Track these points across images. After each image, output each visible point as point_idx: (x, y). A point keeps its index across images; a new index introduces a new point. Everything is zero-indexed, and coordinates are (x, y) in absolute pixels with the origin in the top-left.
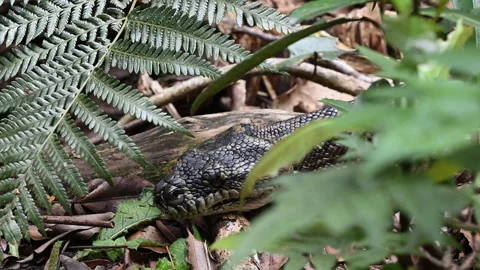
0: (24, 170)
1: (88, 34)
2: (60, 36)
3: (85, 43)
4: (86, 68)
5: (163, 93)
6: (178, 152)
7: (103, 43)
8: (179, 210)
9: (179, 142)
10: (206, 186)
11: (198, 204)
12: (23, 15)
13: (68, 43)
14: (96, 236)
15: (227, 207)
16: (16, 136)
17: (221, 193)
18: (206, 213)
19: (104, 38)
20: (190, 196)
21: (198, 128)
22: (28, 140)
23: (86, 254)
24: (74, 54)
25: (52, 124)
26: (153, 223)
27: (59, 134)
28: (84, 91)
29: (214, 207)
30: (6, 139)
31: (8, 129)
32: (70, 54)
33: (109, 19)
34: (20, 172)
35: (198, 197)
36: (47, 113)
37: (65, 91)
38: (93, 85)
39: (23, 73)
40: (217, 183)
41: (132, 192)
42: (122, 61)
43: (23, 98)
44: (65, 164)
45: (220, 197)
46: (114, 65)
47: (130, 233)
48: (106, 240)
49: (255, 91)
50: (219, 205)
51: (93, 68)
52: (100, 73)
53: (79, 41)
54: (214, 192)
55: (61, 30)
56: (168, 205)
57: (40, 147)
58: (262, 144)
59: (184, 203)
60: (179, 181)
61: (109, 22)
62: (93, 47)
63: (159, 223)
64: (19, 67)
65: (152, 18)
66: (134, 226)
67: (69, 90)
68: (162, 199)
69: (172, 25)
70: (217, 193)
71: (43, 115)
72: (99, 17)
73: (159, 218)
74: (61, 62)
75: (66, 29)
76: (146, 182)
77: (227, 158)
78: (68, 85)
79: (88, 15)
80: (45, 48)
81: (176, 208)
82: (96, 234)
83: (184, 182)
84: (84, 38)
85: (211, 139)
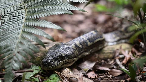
1: (16, 14)
10: (59, 59)
11: (58, 64)
17: (63, 61)
20: (55, 62)
24: (13, 18)
25: (18, 35)
34: (13, 49)
35: (57, 62)
45: (63, 62)
54: (61, 61)
55: (6, 14)
56: (49, 66)
57: (17, 41)
59: (54, 64)
60: (50, 58)
61: (21, 10)
70: (62, 61)
72: (18, 9)
78: (17, 25)
83: (52, 59)
84: (15, 15)
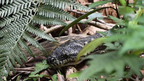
0: (8, 55)
1: (26, 13)
2: (18, 14)
3: (25, 16)
4: (26, 23)
5: (48, 30)
6: (53, 48)
7: (31, 16)
8: (55, 65)
9: (54, 45)
10: (62, 58)
11: (60, 63)
12: (6, 8)
13: (20, 16)
14: (29, 74)
15: (69, 64)
16: (6, 44)
17: (67, 60)
18: (62, 66)
19: (31, 14)
20: (58, 61)
21: (59, 41)
22: (9, 46)
23: (27, 79)
24: (22, 19)
25: (16, 41)
26: (46, 69)
27: (19, 44)
28: (25, 30)
29: (65, 64)
30: (3, 45)
31: (3, 42)
32: (21, 19)
33: (32, 8)
34: (7, 55)
35: (60, 61)
36: (14, 37)
37: (20, 31)
38: (28, 29)
39: (7, 25)
40: (66, 57)
41: (40, 60)
42: (37, 21)
43: (7, 33)
44: (21, 53)
46: (34, 22)
47: (40, 73)
48: (33, 75)
49: (75, 29)
50: (66, 63)
51: (28, 23)
52: (30, 25)
53: (23, 16)
56: (51, 63)
57: (13, 47)
58: (79, 44)
59: (56, 63)
60: (54, 56)
62: (28, 17)
63: (48, 69)
64: (5, 24)
65: (45, 8)
66: (41, 71)
67: (21, 30)
68: (49, 62)
69: (51, 10)
70: (66, 60)
71: (13, 38)
72: (29, 8)
73: (48, 68)
74: (18, 22)
75: (19, 12)
76: (44, 57)
77: (68, 49)
78: (21, 29)
79: (26, 7)
80: (13, 18)
81: (54, 64)
82: (30, 73)
83: (56, 57)
85: (63, 44)
